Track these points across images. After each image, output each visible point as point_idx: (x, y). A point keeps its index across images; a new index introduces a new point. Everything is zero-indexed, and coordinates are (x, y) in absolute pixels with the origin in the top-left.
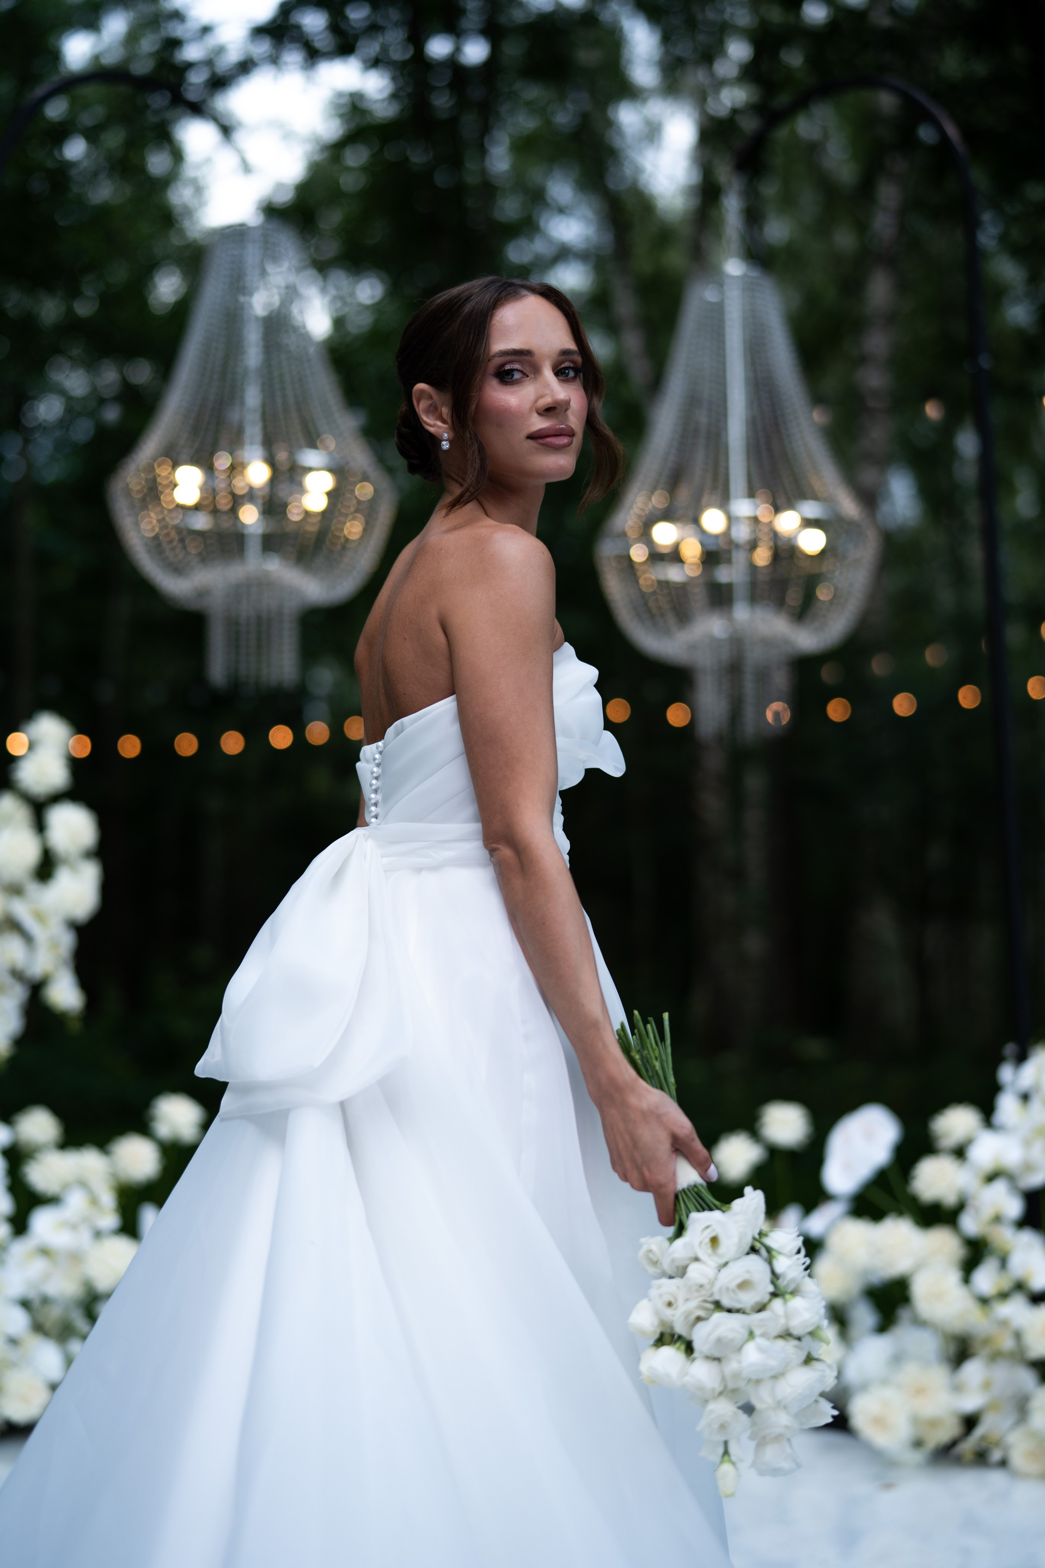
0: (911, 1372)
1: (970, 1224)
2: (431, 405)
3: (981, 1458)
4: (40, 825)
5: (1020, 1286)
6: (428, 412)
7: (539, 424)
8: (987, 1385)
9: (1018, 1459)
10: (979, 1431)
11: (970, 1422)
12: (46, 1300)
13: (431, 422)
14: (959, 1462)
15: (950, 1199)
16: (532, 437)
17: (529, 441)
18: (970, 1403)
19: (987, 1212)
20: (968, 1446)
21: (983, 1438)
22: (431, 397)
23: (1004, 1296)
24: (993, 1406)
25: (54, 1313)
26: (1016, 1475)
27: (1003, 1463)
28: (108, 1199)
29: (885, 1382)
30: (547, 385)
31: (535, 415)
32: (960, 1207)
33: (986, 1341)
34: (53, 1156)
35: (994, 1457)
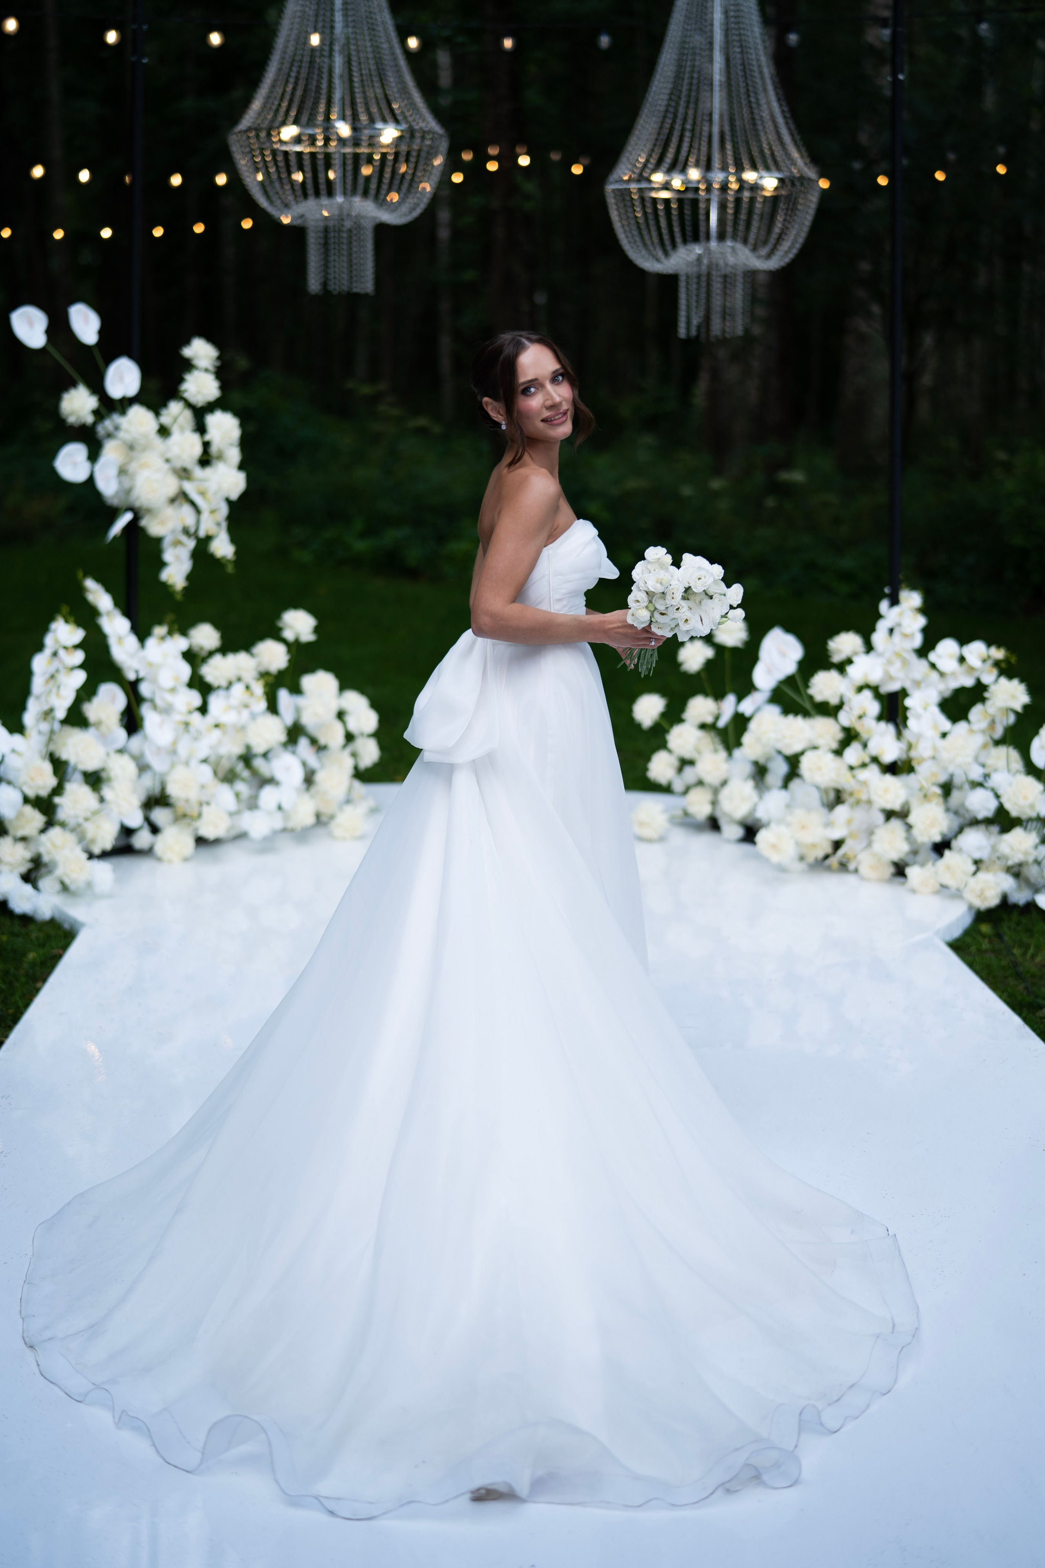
0: (799, 814)
1: (845, 718)
2: (493, 407)
3: (843, 866)
4: (201, 428)
5: (875, 760)
6: (492, 409)
7: (546, 414)
8: (849, 822)
9: (863, 870)
10: (841, 852)
11: (837, 845)
12: (220, 758)
13: (494, 415)
14: (829, 869)
15: (834, 701)
16: (543, 421)
17: (542, 423)
18: (836, 835)
19: (857, 712)
20: (834, 861)
21: (844, 855)
22: (492, 404)
23: (864, 765)
24: (852, 835)
25: (225, 765)
26: (862, 878)
27: (856, 871)
28: (259, 689)
29: (781, 821)
30: (549, 394)
31: (544, 408)
32: (840, 706)
33: (851, 794)
34: (217, 659)
35: (852, 866)
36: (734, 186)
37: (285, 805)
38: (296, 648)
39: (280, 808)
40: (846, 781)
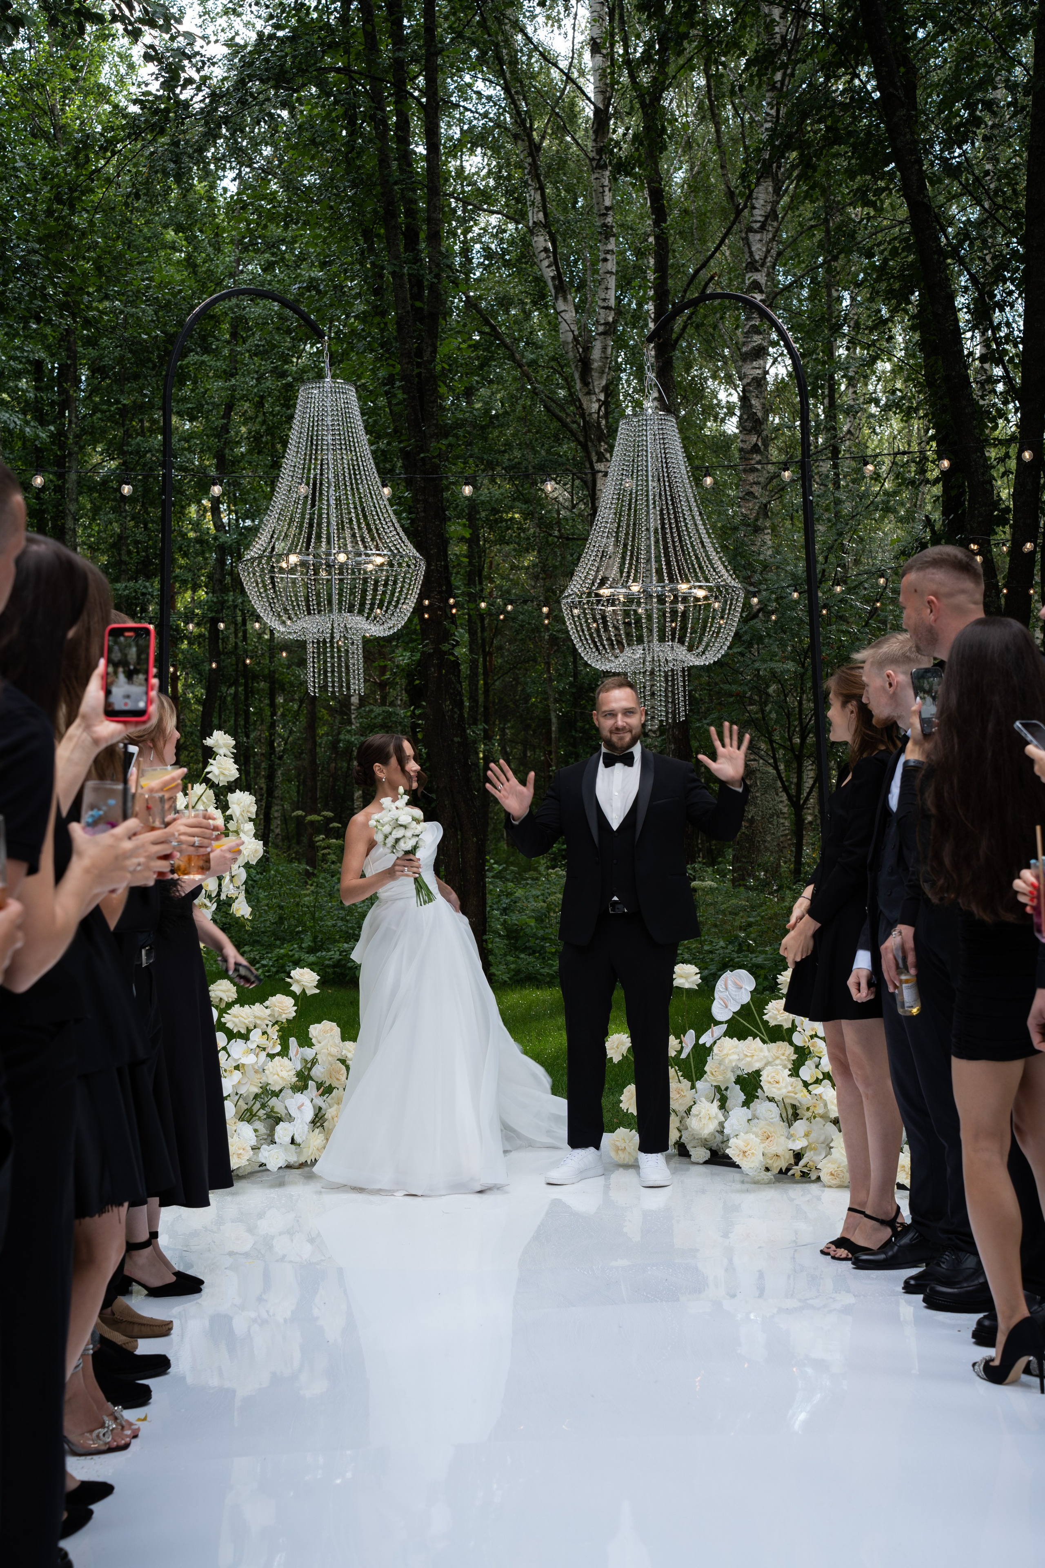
0: (763, 1125)
1: (798, 1040)
4: (223, 805)
8: (808, 1135)
10: (803, 1161)
11: (798, 1156)
14: (791, 1179)
15: (787, 1025)
18: (798, 1146)
19: (809, 1033)
20: (796, 1170)
21: (806, 1165)
23: (818, 1081)
24: (812, 1147)
26: (825, 1186)
27: (818, 1180)
32: (793, 1029)
33: (809, 1109)
34: (236, 1009)
35: (813, 1176)
36: (670, 598)
37: (298, 1140)
38: (302, 1000)
39: (293, 1142)
40: (802, 1097)
